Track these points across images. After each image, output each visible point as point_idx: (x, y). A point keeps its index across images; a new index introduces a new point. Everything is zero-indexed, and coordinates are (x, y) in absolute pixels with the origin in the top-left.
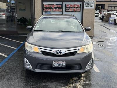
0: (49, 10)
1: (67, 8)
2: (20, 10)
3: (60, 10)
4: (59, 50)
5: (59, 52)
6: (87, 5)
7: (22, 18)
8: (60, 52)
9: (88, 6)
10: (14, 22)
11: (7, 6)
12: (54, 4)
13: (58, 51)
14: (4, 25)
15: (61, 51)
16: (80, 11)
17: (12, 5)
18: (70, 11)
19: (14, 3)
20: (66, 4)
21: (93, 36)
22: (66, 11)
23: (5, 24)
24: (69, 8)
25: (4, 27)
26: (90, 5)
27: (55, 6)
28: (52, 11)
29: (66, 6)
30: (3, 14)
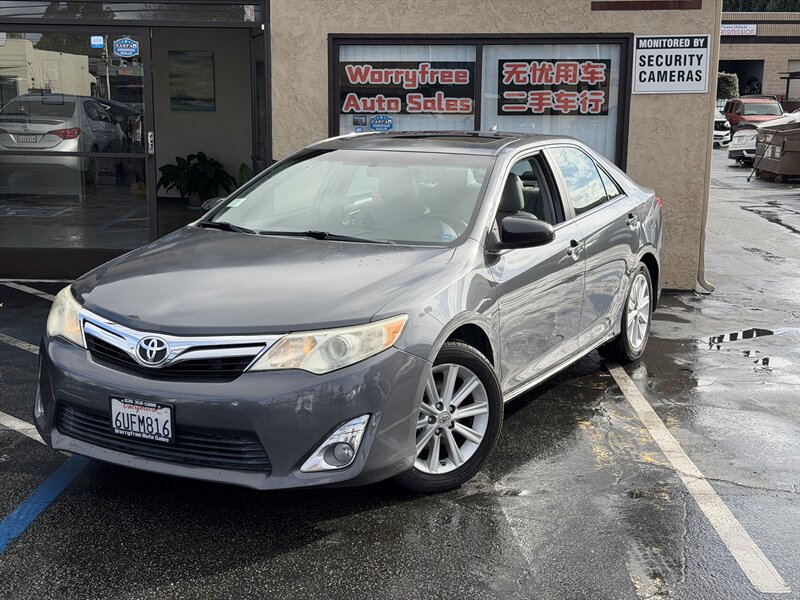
0: (380, 101)
1: (512, 87)
2: (181, 101)
3: (459, 103)
4: (155, 337)
5: (149, 348)
6: (655, 69)
7: (191, 157)
8: (156, 349)
9: (662, 77)
10: (135, 187)
11: (94, 79)
12: (415, 65)
13: (147, 342)
14: (66, 211)
15: (160, 344)
16: (604, 113)
17: (125, 71)
18: (529, 112)
19: (139, 59)
20: (501, 62)
21: (699, 288)
22: (501, 113)
23: (75, 198)
24: (528, 88)
25: (65, 222)
26: (677, 68)
27: (424, 73)
28: (404, 112)
29: (501, 76)
30: (65, 135)
